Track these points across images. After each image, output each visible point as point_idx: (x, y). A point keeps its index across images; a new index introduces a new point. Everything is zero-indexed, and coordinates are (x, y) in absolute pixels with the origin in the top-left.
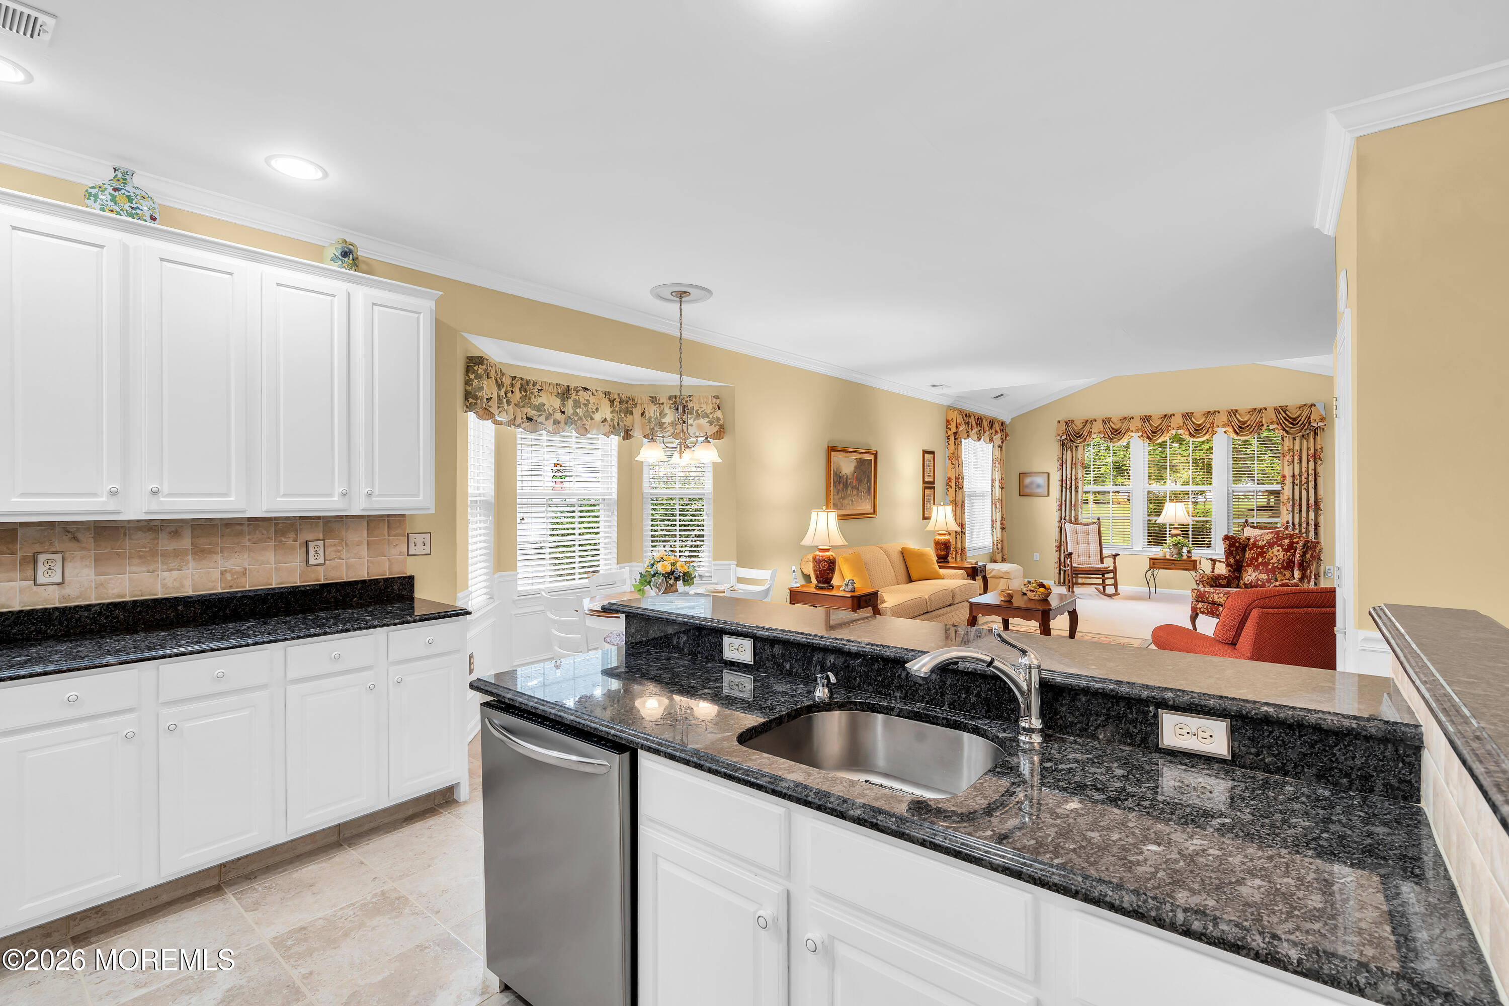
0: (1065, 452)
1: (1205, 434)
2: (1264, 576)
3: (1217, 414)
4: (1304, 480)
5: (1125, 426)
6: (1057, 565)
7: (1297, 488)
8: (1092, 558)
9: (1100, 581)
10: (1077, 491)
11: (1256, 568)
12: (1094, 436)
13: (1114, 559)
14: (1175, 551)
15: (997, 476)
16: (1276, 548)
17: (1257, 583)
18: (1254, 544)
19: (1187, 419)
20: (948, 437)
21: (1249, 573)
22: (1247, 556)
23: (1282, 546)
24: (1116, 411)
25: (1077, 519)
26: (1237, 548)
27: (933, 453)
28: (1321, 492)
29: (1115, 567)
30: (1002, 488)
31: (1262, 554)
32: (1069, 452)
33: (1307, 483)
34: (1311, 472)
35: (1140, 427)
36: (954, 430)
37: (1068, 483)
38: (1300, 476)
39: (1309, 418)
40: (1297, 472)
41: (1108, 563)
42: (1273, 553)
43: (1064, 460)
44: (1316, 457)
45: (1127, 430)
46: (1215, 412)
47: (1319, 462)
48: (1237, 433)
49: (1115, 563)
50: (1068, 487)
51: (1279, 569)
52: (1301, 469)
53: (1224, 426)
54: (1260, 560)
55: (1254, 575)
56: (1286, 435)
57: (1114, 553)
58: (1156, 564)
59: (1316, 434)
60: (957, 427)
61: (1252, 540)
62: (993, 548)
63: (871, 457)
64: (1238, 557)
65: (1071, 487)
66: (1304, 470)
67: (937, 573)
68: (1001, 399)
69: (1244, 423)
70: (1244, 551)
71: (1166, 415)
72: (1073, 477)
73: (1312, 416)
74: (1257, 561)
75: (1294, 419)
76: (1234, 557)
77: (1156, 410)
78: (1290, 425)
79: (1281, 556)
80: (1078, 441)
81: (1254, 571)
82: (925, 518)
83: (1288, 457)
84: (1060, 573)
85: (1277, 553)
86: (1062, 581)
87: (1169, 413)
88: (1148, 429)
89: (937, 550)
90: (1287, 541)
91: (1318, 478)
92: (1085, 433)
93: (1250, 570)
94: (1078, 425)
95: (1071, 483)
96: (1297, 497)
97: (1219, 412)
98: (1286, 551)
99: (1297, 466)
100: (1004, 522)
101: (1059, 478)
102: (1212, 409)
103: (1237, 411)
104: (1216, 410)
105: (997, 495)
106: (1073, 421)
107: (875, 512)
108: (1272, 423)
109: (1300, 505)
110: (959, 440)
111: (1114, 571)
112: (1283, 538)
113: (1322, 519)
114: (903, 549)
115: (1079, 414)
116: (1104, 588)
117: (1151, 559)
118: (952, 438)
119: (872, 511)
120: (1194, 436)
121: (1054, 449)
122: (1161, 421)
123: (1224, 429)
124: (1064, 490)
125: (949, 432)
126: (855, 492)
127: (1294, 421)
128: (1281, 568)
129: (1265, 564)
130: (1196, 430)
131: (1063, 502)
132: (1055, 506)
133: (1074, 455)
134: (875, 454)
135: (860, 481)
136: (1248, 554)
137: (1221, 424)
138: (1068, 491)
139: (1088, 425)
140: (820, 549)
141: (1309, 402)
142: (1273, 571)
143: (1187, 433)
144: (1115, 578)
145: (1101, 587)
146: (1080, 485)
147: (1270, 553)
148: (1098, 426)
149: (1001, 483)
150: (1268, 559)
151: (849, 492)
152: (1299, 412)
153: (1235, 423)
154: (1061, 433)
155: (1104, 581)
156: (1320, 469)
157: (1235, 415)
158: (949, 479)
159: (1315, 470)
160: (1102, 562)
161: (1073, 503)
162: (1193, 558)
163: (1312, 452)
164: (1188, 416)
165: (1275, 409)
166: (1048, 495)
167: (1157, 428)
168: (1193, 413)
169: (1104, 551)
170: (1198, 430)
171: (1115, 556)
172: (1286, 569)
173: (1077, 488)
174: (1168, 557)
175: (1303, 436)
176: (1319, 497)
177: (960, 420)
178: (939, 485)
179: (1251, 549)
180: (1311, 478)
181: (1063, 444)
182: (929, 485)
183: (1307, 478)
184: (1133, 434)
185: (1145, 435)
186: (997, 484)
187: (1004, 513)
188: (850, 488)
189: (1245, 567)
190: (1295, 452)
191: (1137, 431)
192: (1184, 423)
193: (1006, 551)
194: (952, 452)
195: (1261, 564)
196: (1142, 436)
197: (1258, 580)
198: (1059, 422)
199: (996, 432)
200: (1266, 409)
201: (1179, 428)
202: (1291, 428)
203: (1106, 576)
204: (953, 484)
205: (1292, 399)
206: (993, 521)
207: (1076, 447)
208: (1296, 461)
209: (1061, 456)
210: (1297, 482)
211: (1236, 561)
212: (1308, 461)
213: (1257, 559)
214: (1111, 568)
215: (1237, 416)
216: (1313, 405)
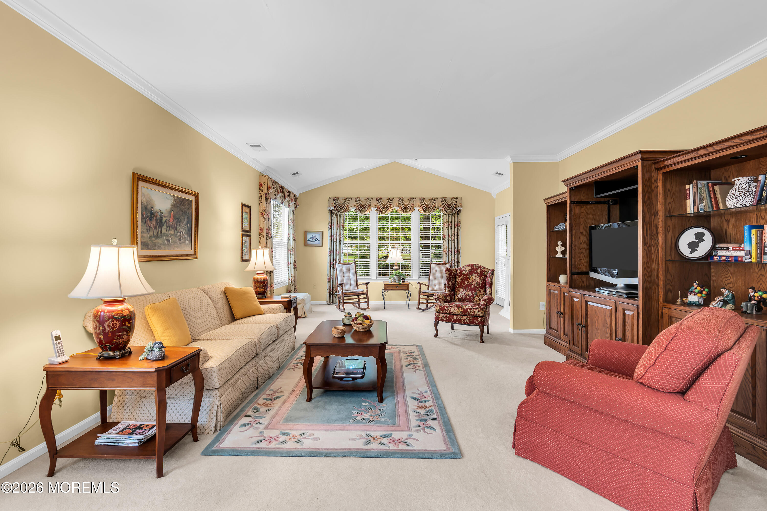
0: (333, 218)
1: (409, 211)
2: (469, 293)
3: (415, 200)
4: (453, 238)
5: (368, 203)
6: (328, 291)
7: (450, 242)
8: (352, 286)
9: (357, 300)
10: (340, 243)
11: (464, 288)
12: (350, 208)
13: (367, 286)
14: (397, 279)
15: (291, 232)
16: (474, 275)
17: (466, 297)
18: (461, 273)
19: (400, 202)
20: (261, 197)
21: (461, 291)
22: (458, 281)
23: (477, 273)
24: (363, 193)
25: (340, 261)
26: (453, 276)
27: (249, 207)
28: (460, 244)
29: (367, 291)
30: (294, 240)
31: (467, 279)
32: (336, 218)
33: (454, 239)
34: (456, 234)
35: (376, 204)
36: (266, 191)
37: (335, 237)
38: (452, 236)
39: (456, 205)
40: (450, 234)
41: (362, 288)
42: (473, 278)
43: (333, 223)
44: (458, 226)
45: (369, 206)
46: (414, 198)
47: (459, 228)
48: (424, 211)
49: (367, 288)
50: (335, 240)
51: (478, 288)
52: (452, 232)
53: (419, 206)
54: (466, 283)
55: (464, 292)
56: (446, 213)
57: (367, 281)
58: (388, 287)
59: (458, 214)
60: (268, 190)
61: (459, 271)
62: (288, 282)
63: (192, 198)
64: (453, 282)
65: (337, 240)
66: (453, 233)
67: (259, 309)
68: (296, 177)
69: (427, 205)
70: (455, 278)
71: (389, 198)
72: (338, 234)
73: (457, 204)
74: (464, 284)
75: (449, 205)
76: (452, 282)
77: (385, 195)
78: (448, 208)
79: (478, 280)
80: (341, 211)
81: (463, 290)
82: (243, 261)
83: (446, 226)
84: (330, 296)
85: (475, 278)
86: (331, 301)
87: (391, 197)
88: (381, 206)
89: (256, 287)
90: (479, 271)
91: (459, 237)
92: (346, 206)
93: (461, 289)
94: (341, 201)
95: (337, 238)
96: (450, 247)
97: (416, 199)
98: (480, 276)
99: (450, 230)
100: (296, 264)
101: (329, 235)
102: (413, 197)
103: (424, 198)
104: (414, 197)
105: (291, 245)
106: (338, 198)
107: (196, 253)
108: (440, 206)
109: (451, 251)
110: (269, 200)
111: (367, 293)
112: (477, 269)
113: (460, 259)
114: (226, 289)
115: (342, 194)
116: (359, 305)
117: (385, 284)
118: (264, 198)
119: (192, 252)
120: (403, 211)
121: (327, 216)
122: (387, 202)
123: (418, 208)
124: (332, 242)
125: (261, 193)
126: (172, 232)
127: (449, 206)
128: (479, 287)
129: (470, 285)
130: (405, 208)
131: (332, 250)
132: (327, 253)
133: (339, 220)
134: (196, 196)
135: (178, 221)
136: (458, 280)
137: (417, 205)
138: (335, 243)
139: (347, 201)
140: (106, 302)
141: (456, 197)
142: (474, 289)
143: (400, 209)
144: (367, 298)
145: (357, 305)
146: (342, 239)
147: (471, 278)
148: (353, 202)
149: (294, 237)
150: (471, 282)
151: (164, 231)
152: (451, 201)
153: (424, 205)
154: (331, 205)
155: (359, 300)
156: (459, 233)
157: (423, 201)
158: (262, 230)
159: (457, 233)
160: (358, 288)
161: (338, 250)
162: (405, 283)
163: (456, 223)
164: (401, 199)
165: (441, 199)
166: (322, 246)
167: (385, 205)
168: (403, 198)
169: (358, 281)
170: (406, 208)
171: (367, 284)
172: (481, 287)
173: (340, 241)
174: (393, 283)
175: (452, 214)
176: (459, 247)
177: (270, 184)
178: (254, 233)
179: (460, 276)
180: (456, 237)
181: (332, 212)
182: (246, 233)
183: (454, 237)
184: (372, 208)
185: (379, 209)
186: (291, 237)
187: (296, 257)
188: (165, 227)
189: (457, 288)
190: (449, 223)
191: (375, 206)
192: (399, 203)
193: (297, 284)
194: (264, 209)
195: (467, 285)
196: (377, 210)
197: (466, 295)
198: (330, 198)
199: (292, 200)
200: (437, 199)
201: (397, 206)
202: (448, 210)
203: (360, 297)
204: (265, 234)
205: (449, 195)
206: (288, 263)
207: (340, 215)
208: (450, 228)
209: (330, 220)
210: (450, 239)
211: (452, 284)
212: (455, 228)
213: (464, 283)
214: (365, 291)
215: (424, 201)
216: (457, 198)
